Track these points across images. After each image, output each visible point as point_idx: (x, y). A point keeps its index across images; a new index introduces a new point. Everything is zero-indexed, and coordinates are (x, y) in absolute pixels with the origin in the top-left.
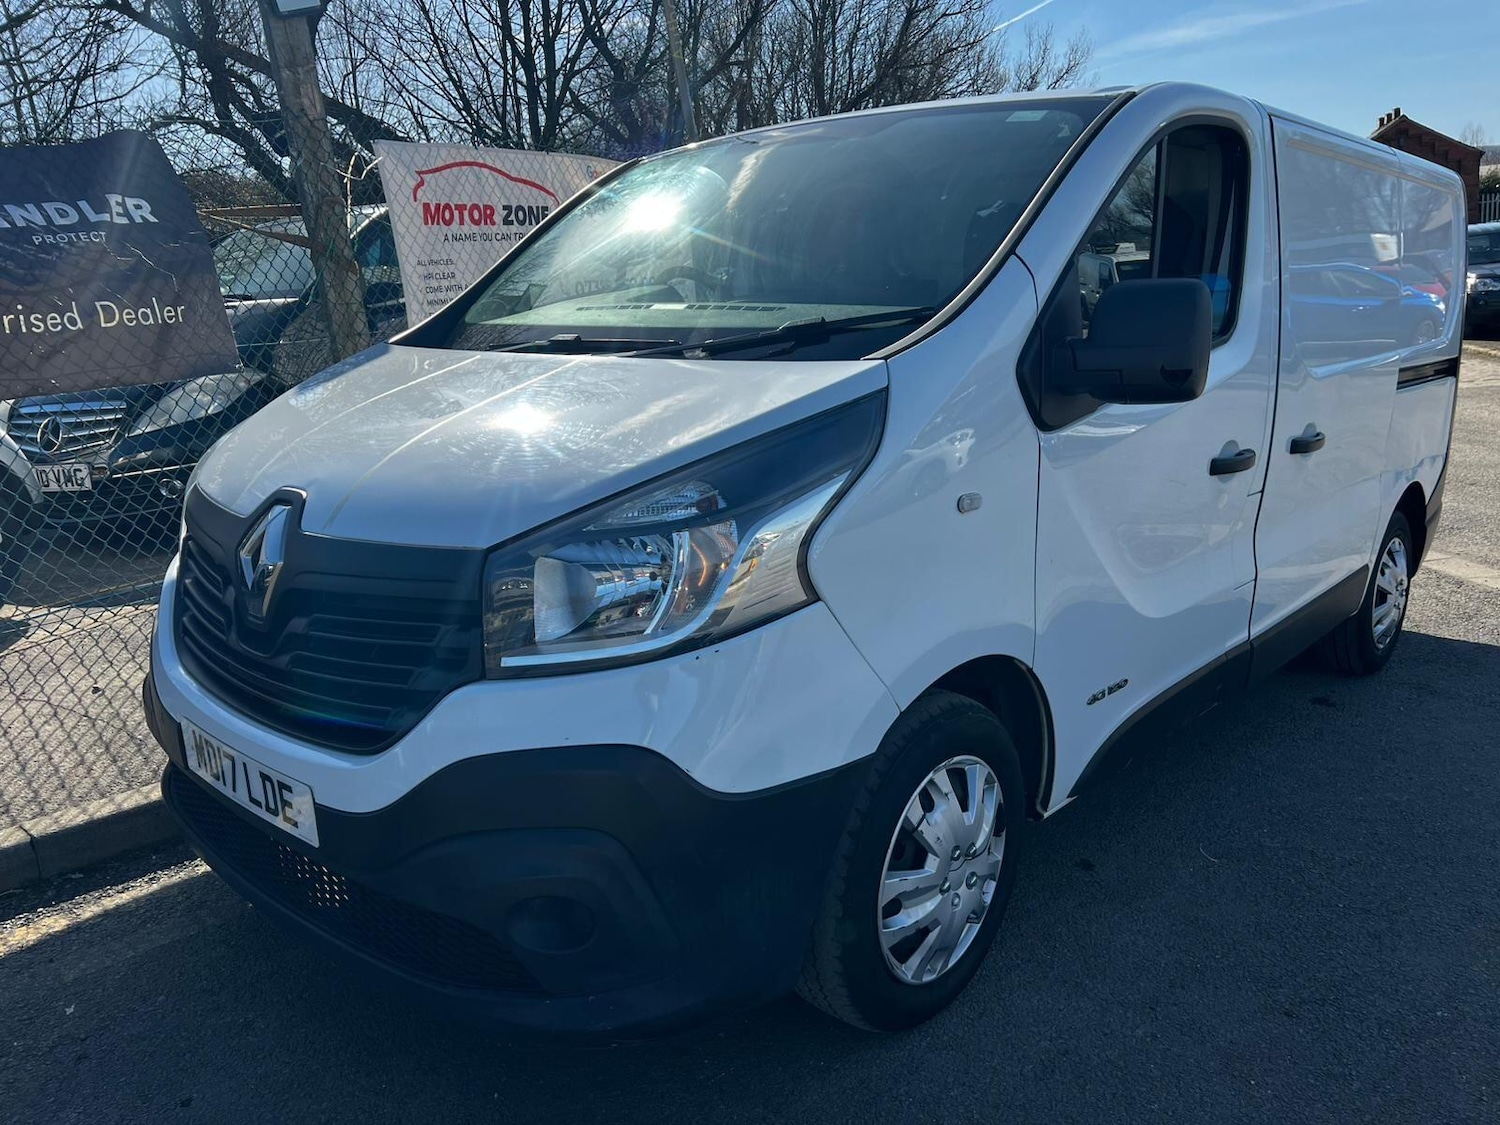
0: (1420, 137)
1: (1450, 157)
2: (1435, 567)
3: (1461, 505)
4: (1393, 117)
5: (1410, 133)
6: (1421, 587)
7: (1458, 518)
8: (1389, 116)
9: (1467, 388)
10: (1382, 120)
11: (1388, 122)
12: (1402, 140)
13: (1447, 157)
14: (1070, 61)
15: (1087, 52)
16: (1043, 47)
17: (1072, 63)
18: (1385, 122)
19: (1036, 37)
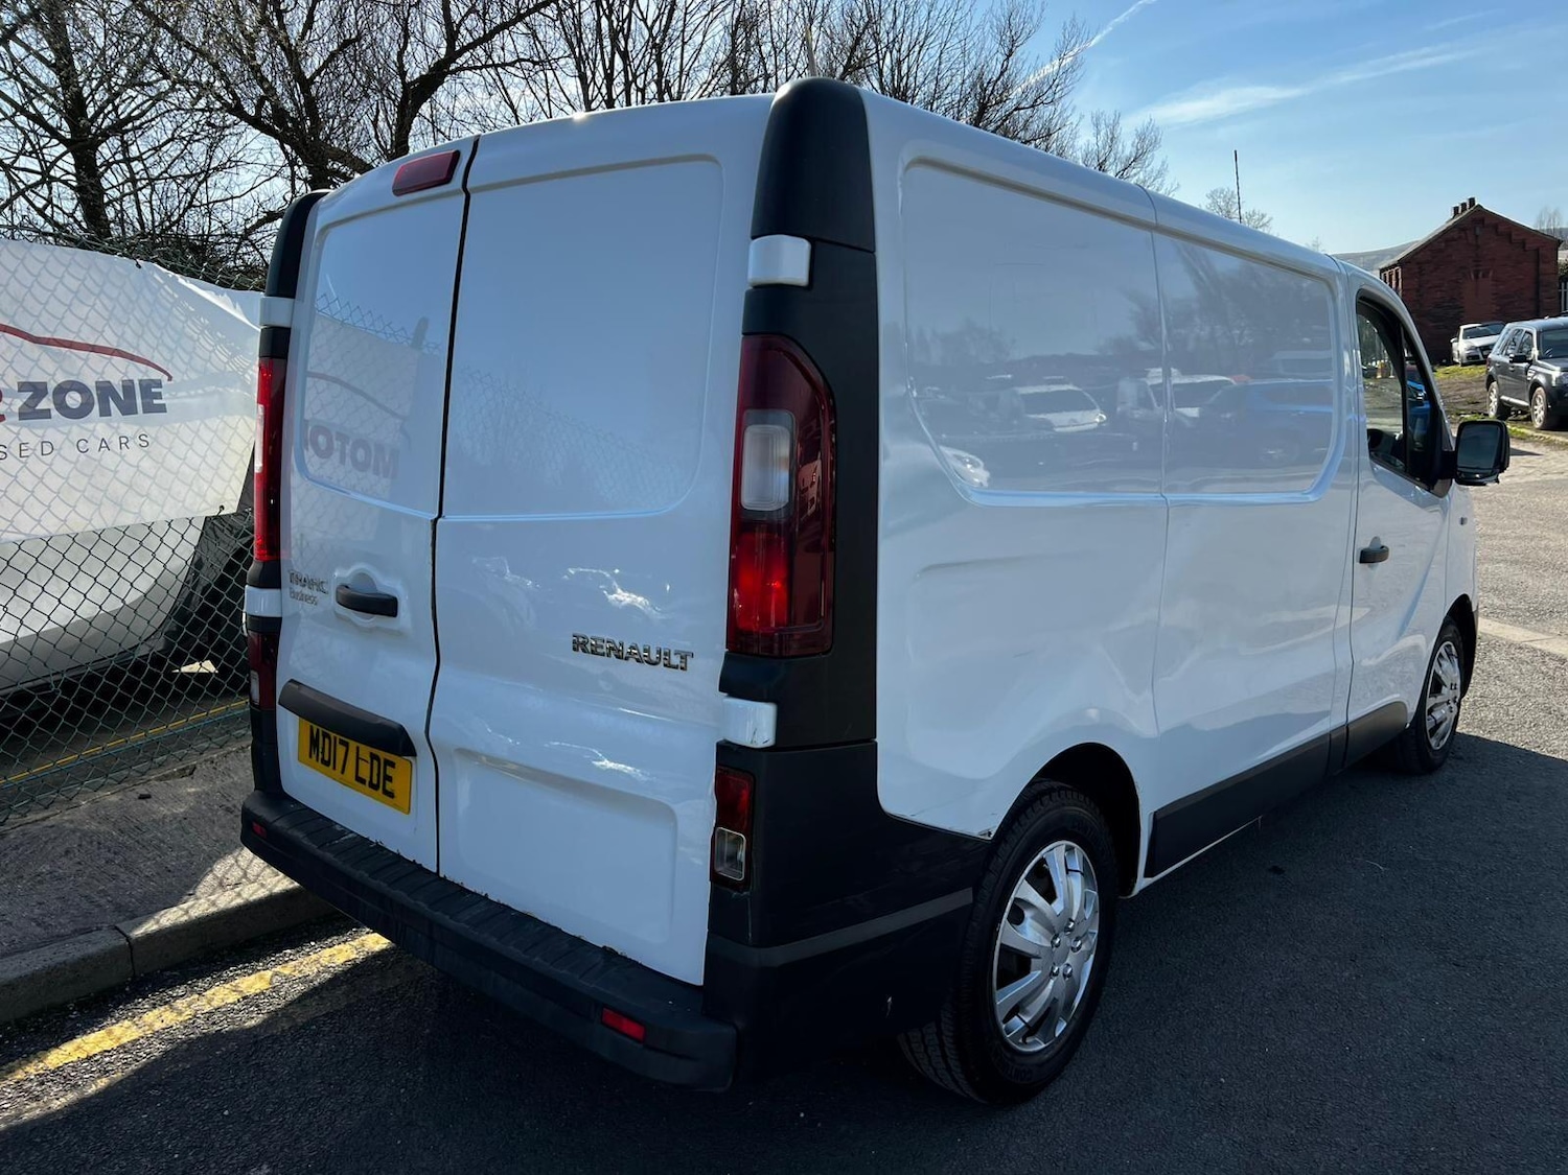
0: (1496, 227)
1: (1527, 246)
2: (1539, 646)
3: (1559, 591)
4: (1468, 206)
5: (1486, 222)
6: (1528, 663)
7: (1557, 602)
8: (1464, 205)
9: (1557, 480)
10: (1456, 209)
11: (1462, 211)
12: (1478, 229)
13: (1524, 247)
14: (1138, 150)
15: (1155, 143)
16: (1110, 136)
17: (1140, 152)
18: (1460, 211)
19: (1103, 126)
